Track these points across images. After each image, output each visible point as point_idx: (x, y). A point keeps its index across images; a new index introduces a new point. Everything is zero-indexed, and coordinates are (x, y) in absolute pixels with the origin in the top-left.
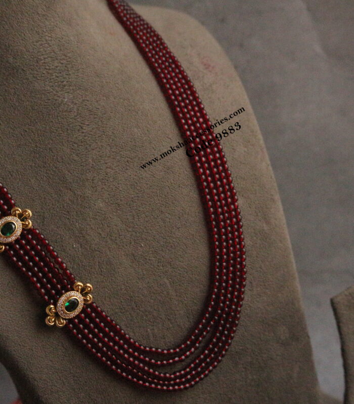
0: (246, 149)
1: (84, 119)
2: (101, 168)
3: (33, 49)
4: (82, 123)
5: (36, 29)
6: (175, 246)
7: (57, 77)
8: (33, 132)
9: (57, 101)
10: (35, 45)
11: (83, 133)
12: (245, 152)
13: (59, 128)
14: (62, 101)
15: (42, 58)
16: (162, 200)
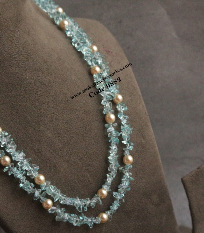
0: (131, 98)
1: (38, 87)
2: (49, 114)
3: (8, 50)
4: (37, 90)
5: (9, 39)
6: (92, 154)
7: (23, 65)
8: (10, 96)
9: (23, 78)
10: (9, 48)
11: (38, 95)
12: (130, 99)
13: (24, 93)
14: (26, 78)
15: (13, 54)
16: (84, 129)
